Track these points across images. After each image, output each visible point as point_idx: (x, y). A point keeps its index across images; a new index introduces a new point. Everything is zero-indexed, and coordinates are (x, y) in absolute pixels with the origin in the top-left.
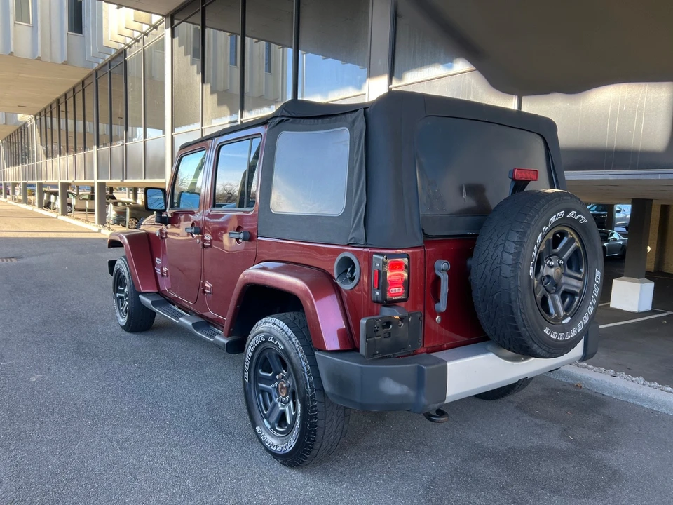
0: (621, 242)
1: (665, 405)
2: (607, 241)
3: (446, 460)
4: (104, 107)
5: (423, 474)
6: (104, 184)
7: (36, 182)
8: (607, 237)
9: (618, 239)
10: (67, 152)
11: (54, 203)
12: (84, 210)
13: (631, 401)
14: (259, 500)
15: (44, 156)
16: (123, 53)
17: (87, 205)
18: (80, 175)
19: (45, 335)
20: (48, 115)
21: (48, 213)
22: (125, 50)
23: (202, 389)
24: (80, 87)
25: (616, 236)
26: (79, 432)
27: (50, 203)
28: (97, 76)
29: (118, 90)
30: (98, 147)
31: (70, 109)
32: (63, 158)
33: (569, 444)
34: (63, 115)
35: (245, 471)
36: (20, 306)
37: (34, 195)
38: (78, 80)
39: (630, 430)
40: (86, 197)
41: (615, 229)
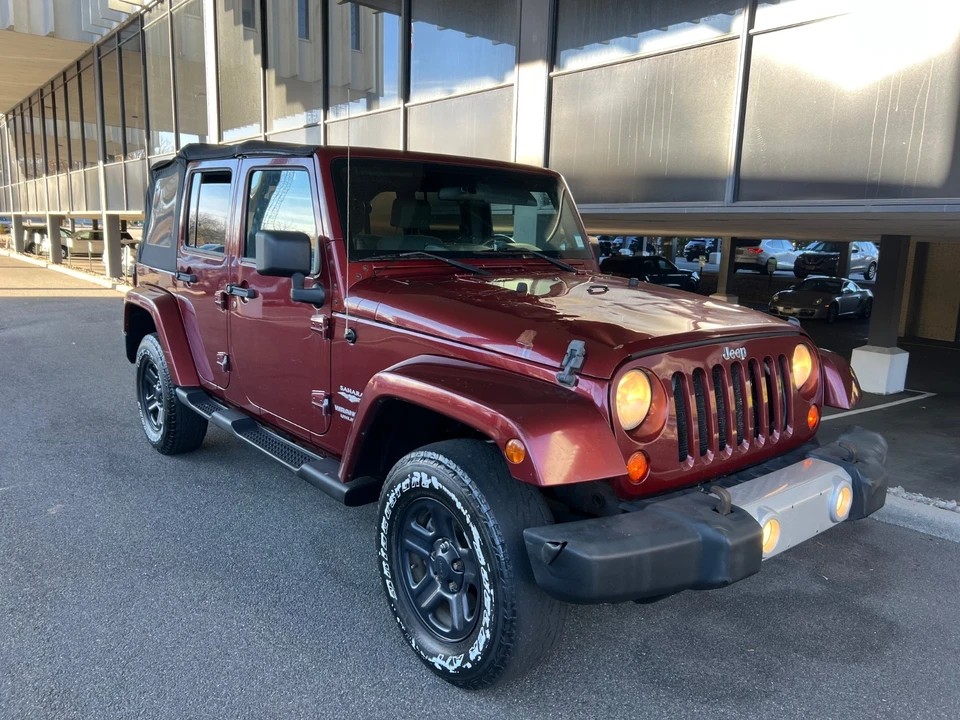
0: (859, 296)
1: (949, 529)
2: (840, 293)
3: (659, 615)
4: (112, 101)
5: (630, 636)
6: (117, 216)
7: (12, 213)
8: (840, 288)
9: (854, 290)
10: (58, 169)
11: (39, 245)
12: (86, 255)
13: (901, 524)
14: (407, 679)
15: (22, 176)
16: (138, 20)
17: (90, 247)
18: (79, 204)
19: (58, 445)
20: (27, 113)
21: (31, 260)
22: (142, 16)
23: (301, 520)
24: (74, 71)
25: (851, 287)
26: (133, 587)
27: (33, 244)
28: (99, 55)
29: (132, 77)
30: (105, 162)
31: (60, 105)
32: (52, 180)
33: (824, 588)
34: (49, 113)
35: (381, 639)
36: (13, 401)
37: (8, 232)
38: (70, 60)
39: (904, 565)
40: (87, 235)
41: (850, 276)
